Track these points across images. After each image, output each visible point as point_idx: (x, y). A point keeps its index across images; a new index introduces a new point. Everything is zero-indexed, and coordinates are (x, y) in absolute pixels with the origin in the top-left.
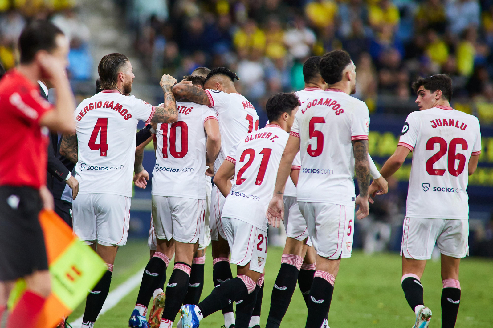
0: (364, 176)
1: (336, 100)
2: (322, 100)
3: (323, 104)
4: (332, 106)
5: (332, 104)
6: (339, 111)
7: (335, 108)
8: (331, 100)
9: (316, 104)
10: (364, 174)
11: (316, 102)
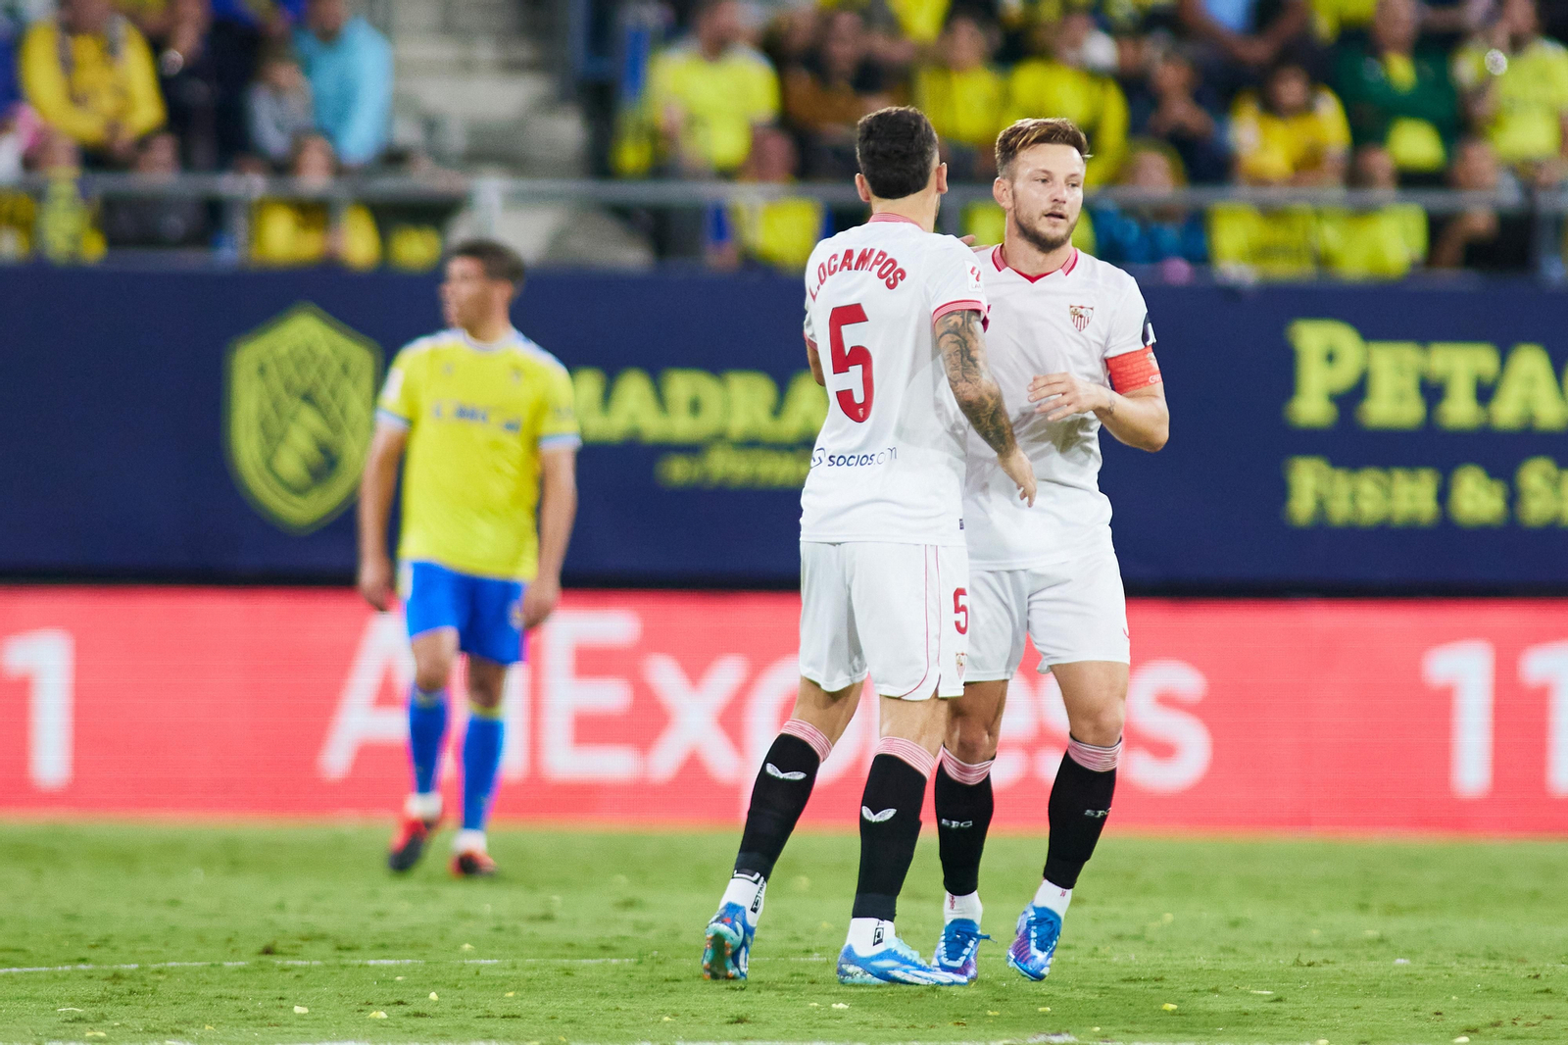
0: (984, 420)
1: (885, 250)
2: (849, 254)
3: (856, 268)
4: (877, 268)
5: (876, 262)
6: (892, 275)
7: (883, 272)
8: (872, 251)
9: (835, 266)
10: (981, 415)
11: (835, 263)
